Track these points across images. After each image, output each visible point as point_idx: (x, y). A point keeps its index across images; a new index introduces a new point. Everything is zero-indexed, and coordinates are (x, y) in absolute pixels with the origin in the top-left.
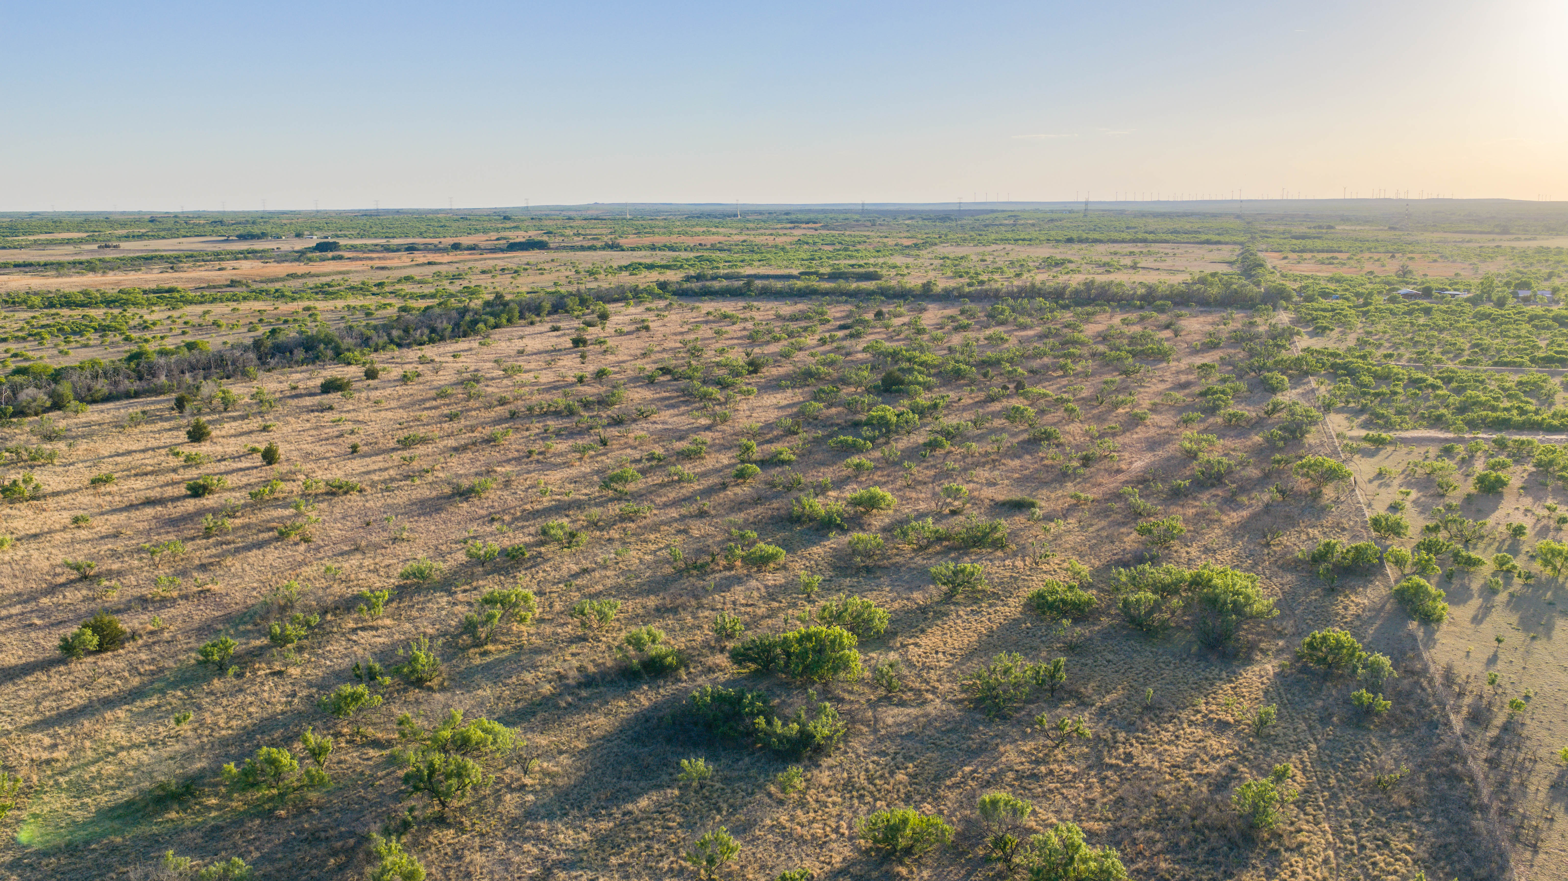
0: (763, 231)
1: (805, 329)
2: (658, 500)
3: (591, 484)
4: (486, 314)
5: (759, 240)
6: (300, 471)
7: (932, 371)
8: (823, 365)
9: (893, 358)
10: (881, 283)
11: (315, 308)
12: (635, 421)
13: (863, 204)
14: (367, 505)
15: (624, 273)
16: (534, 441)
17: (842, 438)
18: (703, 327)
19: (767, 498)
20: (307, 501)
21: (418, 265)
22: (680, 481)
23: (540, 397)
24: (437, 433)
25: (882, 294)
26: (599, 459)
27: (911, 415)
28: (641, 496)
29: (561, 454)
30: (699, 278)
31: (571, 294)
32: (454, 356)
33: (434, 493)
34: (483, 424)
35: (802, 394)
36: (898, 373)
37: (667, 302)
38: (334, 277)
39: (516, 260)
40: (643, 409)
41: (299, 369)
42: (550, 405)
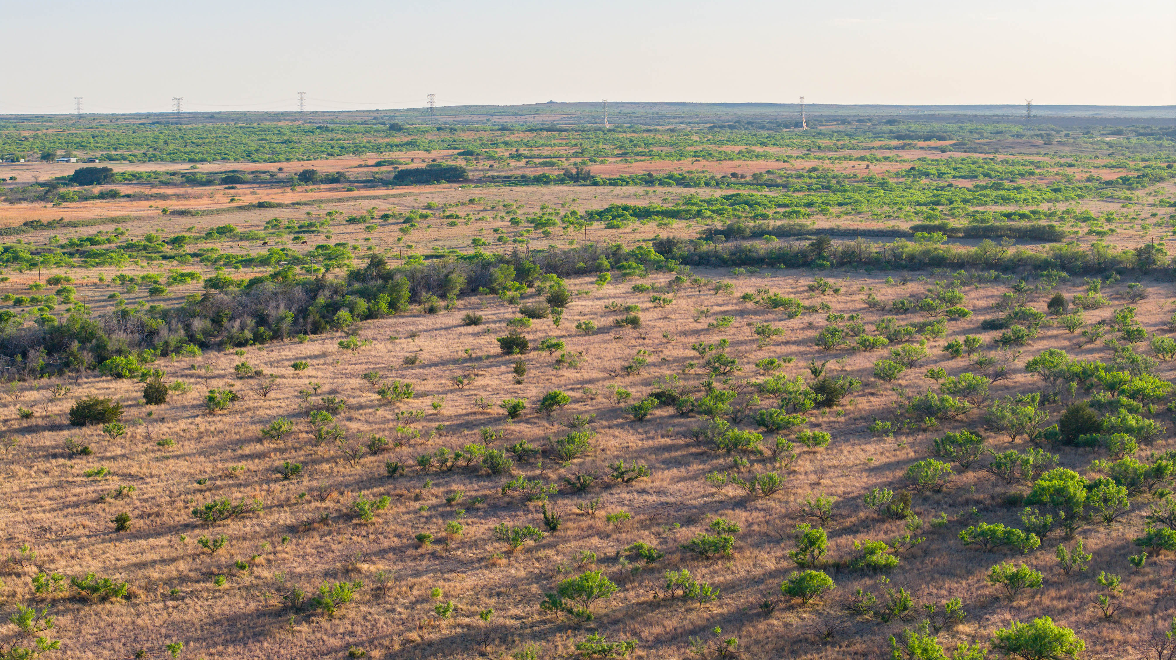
0: (846, 152)
1: (921, 328)
2: (645, 633)
3: (527, 600)
4: (353, 293)
5: (841, 168)
6: (29, 559)
7: (1154, 408)
8: (953, 394)
9: (1081, 382)
10: (1062, 247)
11: (68, 280)
12: (608, 487)
13: (1029, 107)
14: (139, 622)
15: (596, 225)
16: (428, 518)
17: (985, 526)
18: (736, 321)
19: (844, 634)
20: (39, 610)
21: (241, 208)
22: (685, 598)
23: (440, 441)
24: (260, 499)
25: (1063, 267)
26: (541, 554)
27: (1113, 488)
28: (616, 622)
29: (474, 544)
30: (729, 233)
31: (501, 260)
32: (295, 366)
33: (253, 606)
34: (341, 488)
35: (912, 445)
36: (1089, 411)
37: (673, 275)
38: (101, 228)
39: (408, 200)
40: (623, 467)
41: (36, 383)
42: (458, 456)
